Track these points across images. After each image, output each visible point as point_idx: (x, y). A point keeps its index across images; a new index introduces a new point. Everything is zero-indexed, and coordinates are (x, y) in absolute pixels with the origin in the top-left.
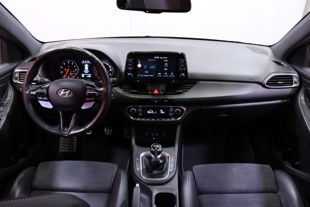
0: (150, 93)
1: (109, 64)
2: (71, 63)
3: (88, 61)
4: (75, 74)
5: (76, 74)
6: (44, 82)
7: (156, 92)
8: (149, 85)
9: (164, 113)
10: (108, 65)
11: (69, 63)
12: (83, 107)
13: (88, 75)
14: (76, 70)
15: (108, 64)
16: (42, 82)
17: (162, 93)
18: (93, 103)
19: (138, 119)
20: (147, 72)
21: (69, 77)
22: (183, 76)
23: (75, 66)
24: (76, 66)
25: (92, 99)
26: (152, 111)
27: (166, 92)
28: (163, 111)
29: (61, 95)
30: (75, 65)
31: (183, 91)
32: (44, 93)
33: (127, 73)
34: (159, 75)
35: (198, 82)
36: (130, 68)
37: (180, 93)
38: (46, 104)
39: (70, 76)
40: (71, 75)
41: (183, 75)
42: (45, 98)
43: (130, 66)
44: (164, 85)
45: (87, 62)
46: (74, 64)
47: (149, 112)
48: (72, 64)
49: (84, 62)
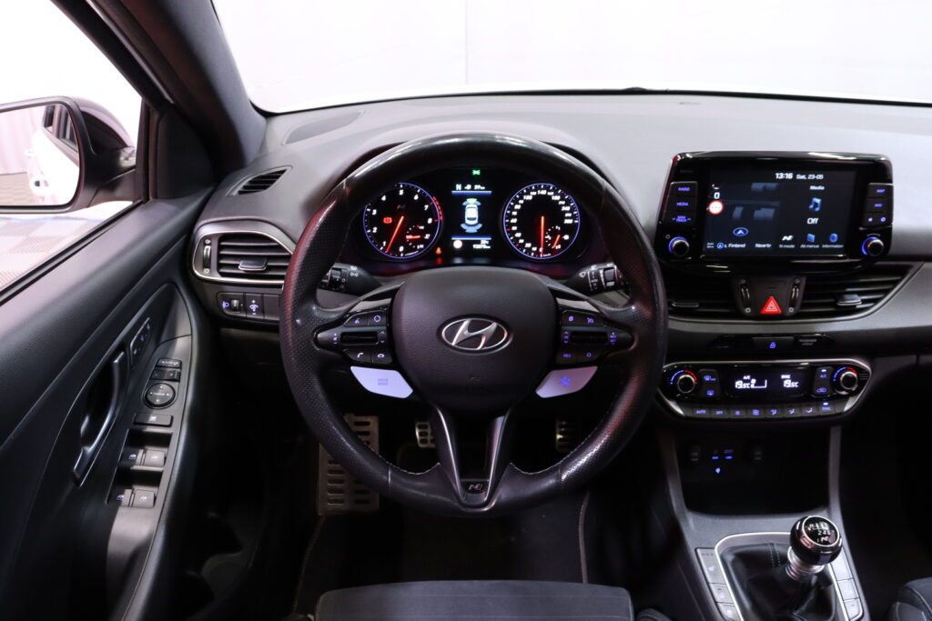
0: (748, 310)
1: (561, 200)
2: (410, 193)
3: (477, 187)
4: (427, 236)
5: (431, 238)
6: (344, 280)
7: (772, 307)
8: (743, 282)
9: (795, 385)
10: (557, 201)
11: (401, 192)
12: (546, 391)
13: (479, 242)
14: (430, 221)
15: (557, 198)
16: (340, 280)
17: (791, 310)
18: (593, 370)
19: (701, 412)
20: (740, 232)
21: (401, 249)
22: (878, 244)
23: (427, 207)
24: (432, 208)
25: (589, 355)
26: (754, 381)
27: (803, 306)
28: (793, 379)
29: (458, 344)
30: (428, 201)
31: (864, 302)
32: (374, 333)
33: (668, 236)
34: (787, 242)
35: (916, 265)
36: (681, 219)
37: (852, 310)
38: (383, 382)
39: (405, 243)
40: (411, 240)
41: (878, 241)
42: (381, 356)
43: (681, 211)
44: (798, 281)
45: (473, 189)
46: (423, 200)
47: (739, 384)
48: (416, 197)
49: (463, 189)
